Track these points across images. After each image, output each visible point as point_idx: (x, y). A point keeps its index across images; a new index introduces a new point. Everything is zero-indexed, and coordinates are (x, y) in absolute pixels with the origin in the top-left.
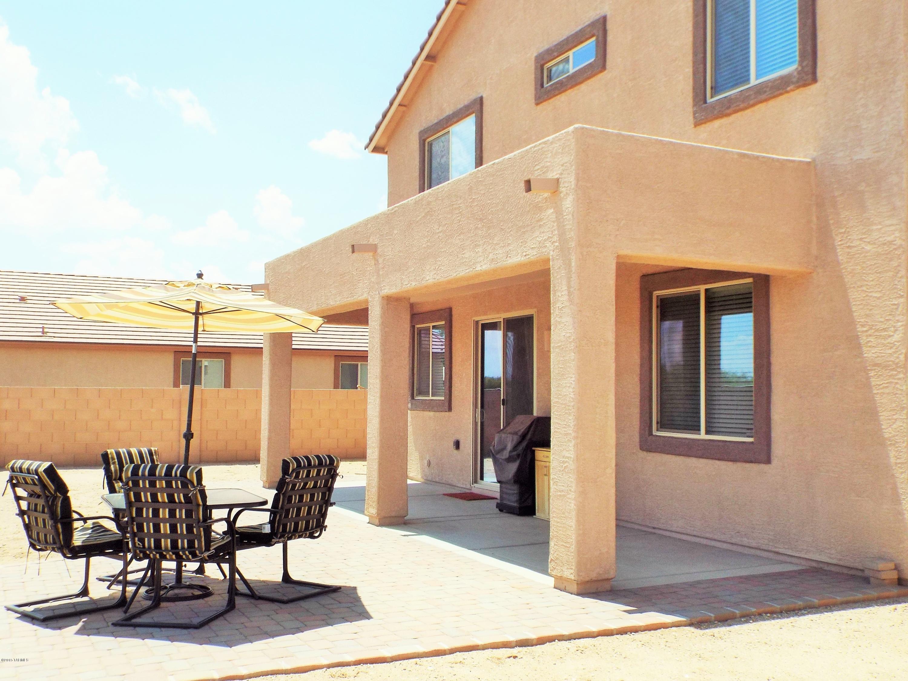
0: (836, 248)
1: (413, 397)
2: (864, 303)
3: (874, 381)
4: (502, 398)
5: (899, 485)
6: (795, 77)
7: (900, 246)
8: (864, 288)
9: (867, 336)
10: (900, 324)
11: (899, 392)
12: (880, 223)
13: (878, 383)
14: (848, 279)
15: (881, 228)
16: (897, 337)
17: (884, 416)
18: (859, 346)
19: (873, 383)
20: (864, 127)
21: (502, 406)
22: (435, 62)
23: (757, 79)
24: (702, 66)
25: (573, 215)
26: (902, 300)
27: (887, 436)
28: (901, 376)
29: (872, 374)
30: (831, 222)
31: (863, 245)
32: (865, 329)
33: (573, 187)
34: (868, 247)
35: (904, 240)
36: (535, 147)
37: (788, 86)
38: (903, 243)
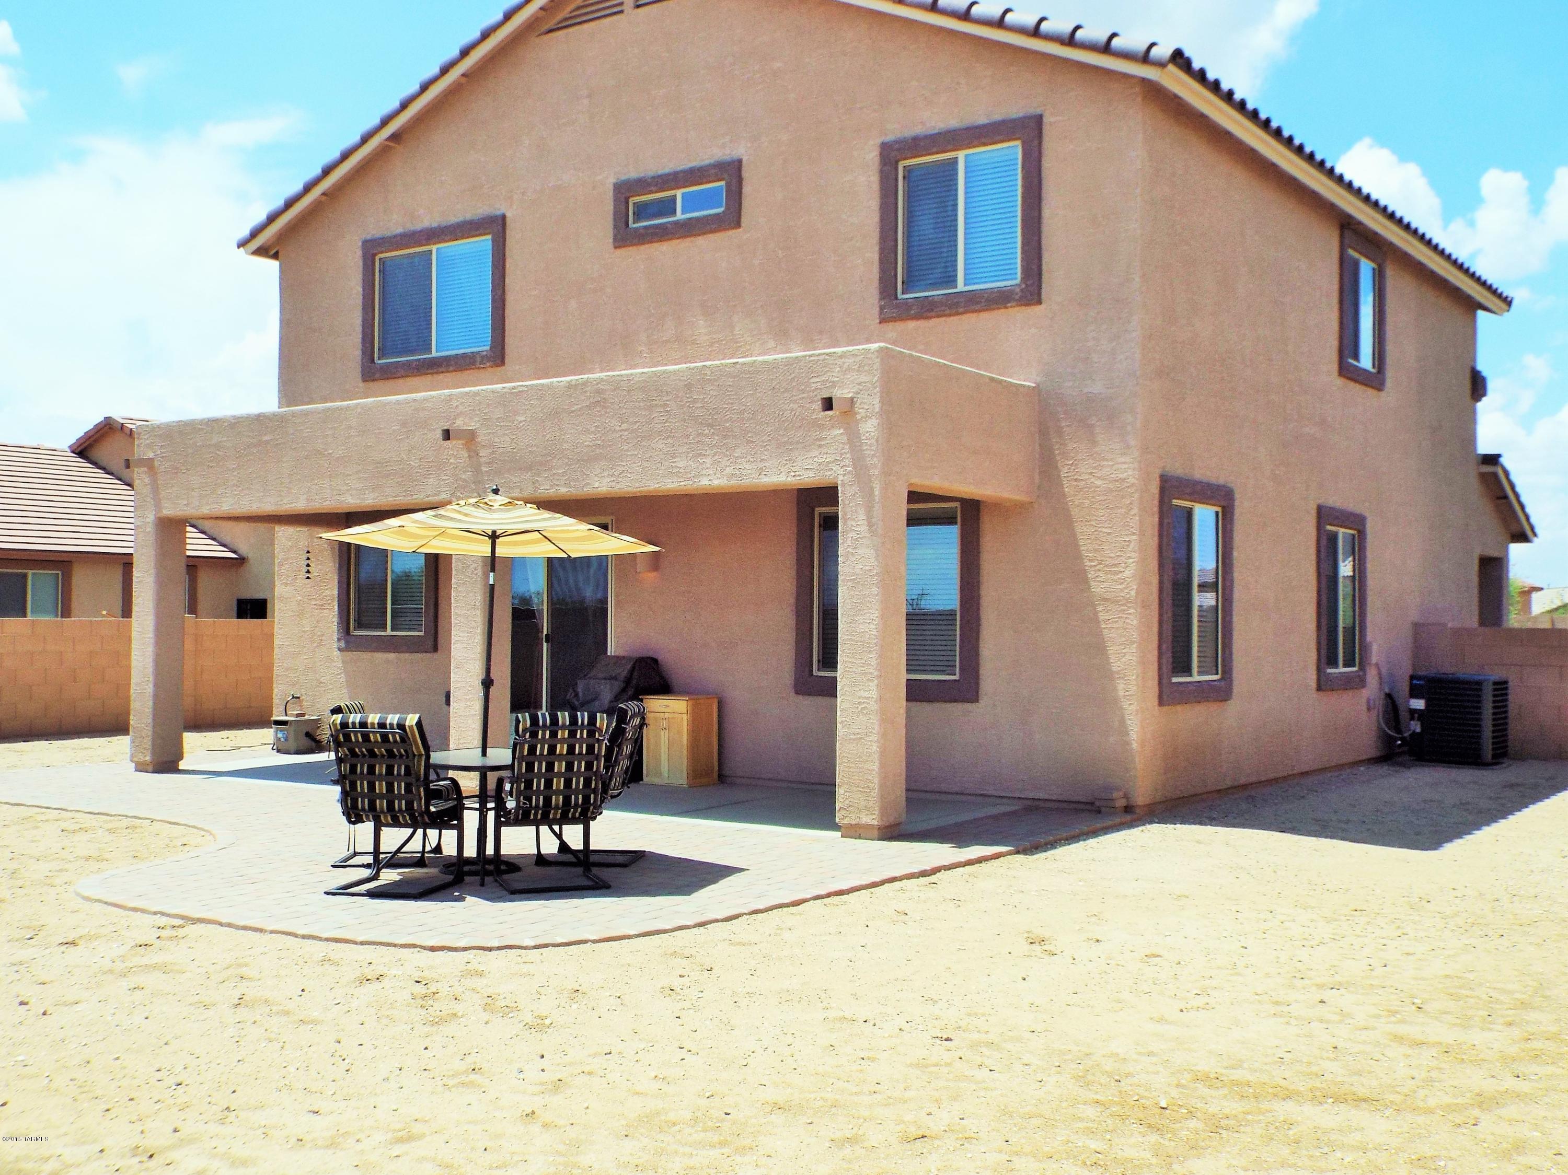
0: (1061, 480)
1: (347, 632)
2: (1093, 537)
3: (1102, 616)
4: (545, 632)
5: (1127, 717)
6: (1017, 294)
7: (1133, 485)
8: (1093, 523)
9: (1095, 571)
10: (1132, 560)
11: (1129, 627)
12: (1111, 460)
13: (1107, 618)
14: (1074, 512)
15: (1113, 465)
16: (1128, 573)
17: (1112, 650)
18: (1086, 581)
19: (1102, 618)
20: (1096, 360)
21: (545, 644)
22: (399, 144)
23: (965, 285)
24: (893, 255)
25: (877, 441)
26: (1134, 537)
27: (1115, 669)
28: (1132, 611)
29: (1100, 608)
30: (1057, 452)
31: (1093, 480)
32: (1093, 564)
33: (877, 410)
34: (1098, 482)
35: (1137, 479)
36: (811, 356)
37: (1009, 302)
38: (1136, 482)
